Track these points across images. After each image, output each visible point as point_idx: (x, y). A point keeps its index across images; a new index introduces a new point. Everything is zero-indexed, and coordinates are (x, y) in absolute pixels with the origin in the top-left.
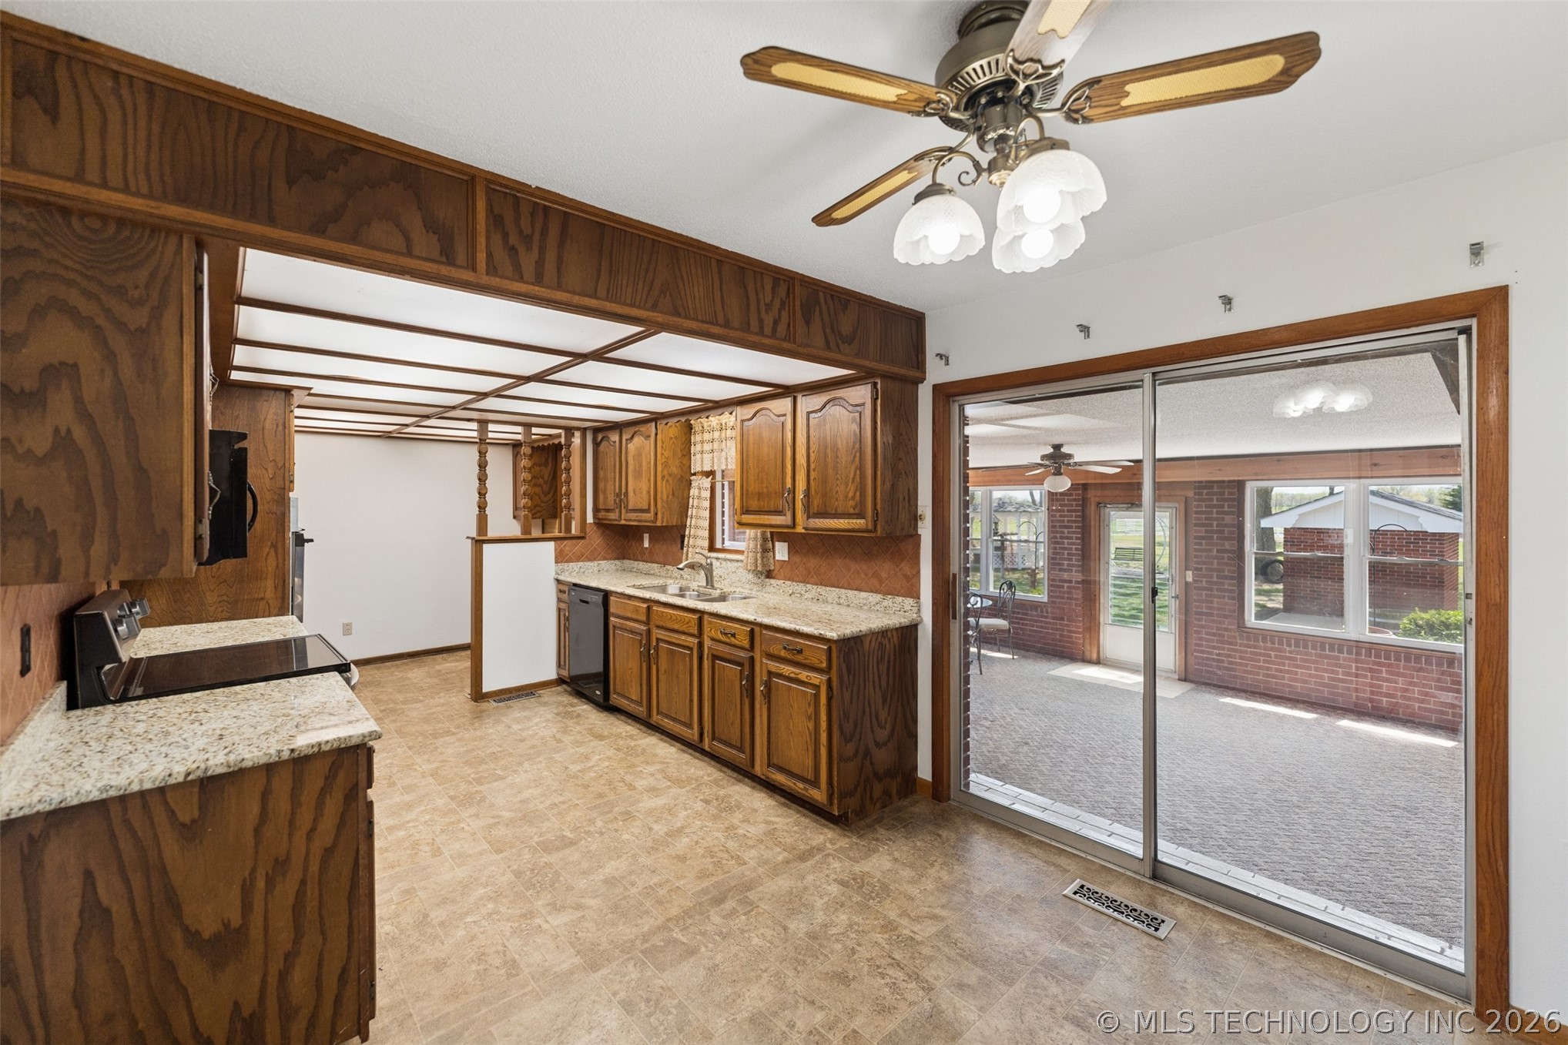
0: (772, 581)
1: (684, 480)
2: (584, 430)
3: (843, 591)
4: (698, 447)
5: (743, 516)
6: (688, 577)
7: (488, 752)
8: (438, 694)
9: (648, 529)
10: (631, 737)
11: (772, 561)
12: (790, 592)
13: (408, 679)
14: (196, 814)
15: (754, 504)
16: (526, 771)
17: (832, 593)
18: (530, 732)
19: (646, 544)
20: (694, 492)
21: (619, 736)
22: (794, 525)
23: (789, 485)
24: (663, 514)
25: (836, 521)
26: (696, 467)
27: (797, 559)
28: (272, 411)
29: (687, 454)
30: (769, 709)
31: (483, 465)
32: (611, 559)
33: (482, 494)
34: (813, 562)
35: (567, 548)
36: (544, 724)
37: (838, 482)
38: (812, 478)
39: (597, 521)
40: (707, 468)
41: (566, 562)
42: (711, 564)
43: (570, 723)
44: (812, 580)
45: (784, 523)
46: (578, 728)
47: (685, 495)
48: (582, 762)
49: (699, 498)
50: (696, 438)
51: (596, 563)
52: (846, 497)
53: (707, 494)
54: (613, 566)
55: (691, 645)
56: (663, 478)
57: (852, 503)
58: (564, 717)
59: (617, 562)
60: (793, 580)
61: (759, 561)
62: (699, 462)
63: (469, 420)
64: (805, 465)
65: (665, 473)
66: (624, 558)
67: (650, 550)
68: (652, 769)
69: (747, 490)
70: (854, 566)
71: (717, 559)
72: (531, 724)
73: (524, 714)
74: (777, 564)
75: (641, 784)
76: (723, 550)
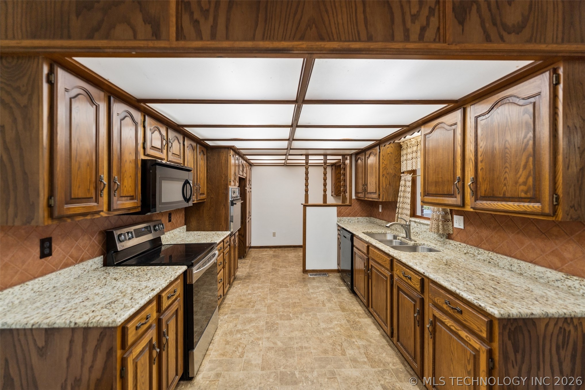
0: (451, 241)
1: (397, 176)
2: (351, 155)
3: (516, 261)
4: (405, 157)
5: (425, 197)
6: (400, 230)
7: (294, 301)
8: (293, 265)
9: (382, 203)
10: (358, 314)
11: (451, 228)
12: (465, 251)
13: (288, 256)
14: (44, 344)
15: (432, 189)
16: (301, 319)
17: (505, 260)
18: (315, 296)
19: (380, 211)
20: (402, 183)
21: (352, 312)
22: (464, 204)
23: (459, 174)
24: (383, 195)
25: (504, 203)
26: (403, 169)
27: (471, 229)
28: (224, 156)
29: (399, 162)
30: (434, 344)
31: (307, 174)
32: (364, 216)
33: (307, 186)
34: (485, 233)
35: (343, 210)
36: (323, 293)
37: (507, 170)
38: (479, 168)
39: (357, 198)
40: (409, 169)
41: (342, 216)
42: (409, 225)
43: (334, 295)
44: (485, 246)
45: (455, 203)
46: (336, 300)
47: (397, 185)
48: (327, 323)
49: (405, 186)
50: (403, 152)
51: (356, 218)
52: (516, 183)
53: (409, 184)
54: (365, 220)
55: (387, 275)
56: (383, 175)
57: (522, 187)
58: (333, 291)
59: (367, 218)
60: (468, 243)
61: (441, 227)
62: (405, 166)
63: (301, 155)
64: (473, 158)
65: (385, 172)
66: (371, 216)
67: (382, 213)
68: (360, 343)
69: (428, 180)
70: (528, 242)
71: (415, 222)
72: (318, 291)
73: (318, 284)
74: (455, 230)
75: (350, 352)
76: (421, 217)
